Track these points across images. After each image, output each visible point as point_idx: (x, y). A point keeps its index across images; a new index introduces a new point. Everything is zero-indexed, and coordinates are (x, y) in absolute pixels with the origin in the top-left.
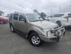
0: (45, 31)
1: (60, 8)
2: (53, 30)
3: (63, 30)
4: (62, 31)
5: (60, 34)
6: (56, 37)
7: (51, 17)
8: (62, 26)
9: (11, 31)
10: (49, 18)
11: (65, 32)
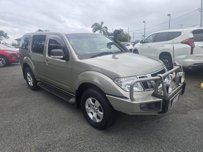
0: (126, 83)
1: (169, 15)
2: (150, 80)
3: (180, 78)
4: (176, 81)
5: (170, 90)
6: (158, 100)
7: (142, 42)
8: (175, 68)
9: (27, 86)
10: (138, 46)
11: (184, 84)
